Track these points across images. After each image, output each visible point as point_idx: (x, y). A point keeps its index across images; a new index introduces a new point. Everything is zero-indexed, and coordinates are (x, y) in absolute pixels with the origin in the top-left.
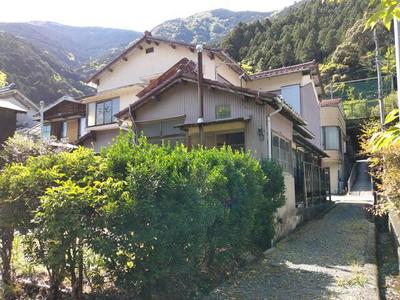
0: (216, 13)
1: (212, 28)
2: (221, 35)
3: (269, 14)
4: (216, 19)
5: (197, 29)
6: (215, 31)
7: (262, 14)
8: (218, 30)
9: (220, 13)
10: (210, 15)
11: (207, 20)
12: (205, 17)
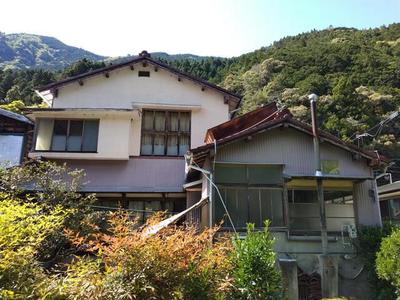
0: (45, 40)
1: (39, 53)
2: (49, 64)
3: (103, 58)
4: (44, 45)
5: (21, 50)
6: (41, 58)
7: (97, 56)
8: (45, 57)
9: (52, 42)
10: (39, 40)
11: (35, 44)
12: (32, 40)
